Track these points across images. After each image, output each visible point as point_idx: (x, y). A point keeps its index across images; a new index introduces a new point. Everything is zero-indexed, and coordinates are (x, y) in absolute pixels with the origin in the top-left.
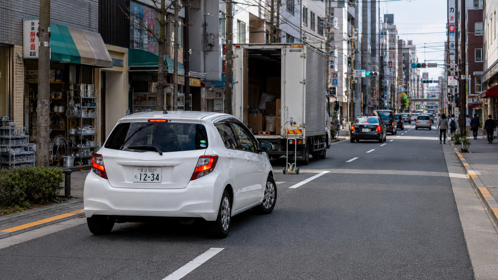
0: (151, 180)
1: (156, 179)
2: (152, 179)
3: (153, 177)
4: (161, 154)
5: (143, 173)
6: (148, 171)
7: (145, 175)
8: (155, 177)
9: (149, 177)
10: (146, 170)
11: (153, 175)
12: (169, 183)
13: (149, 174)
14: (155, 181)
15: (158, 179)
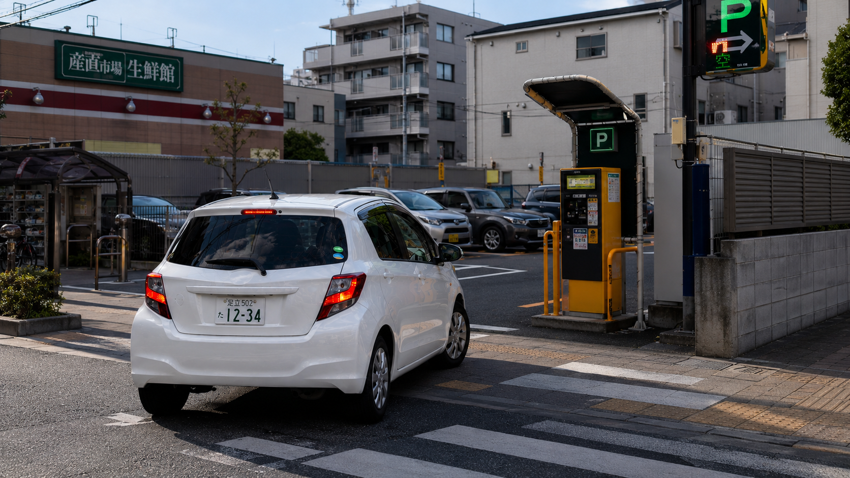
0: (247, 320)
1: (256, 319)
2: (249, 319)
3: (250, 315)
4: (264, 273)
5: (232, 309)
6: (241, 303)
7: (237, 311)
8: (254, 315)
9: (243, 315)
10: (237, 302)
11: (250, 312)
12: (278, 325)
13: (243, 310)
14: (254, 322)
15: (259, 319)
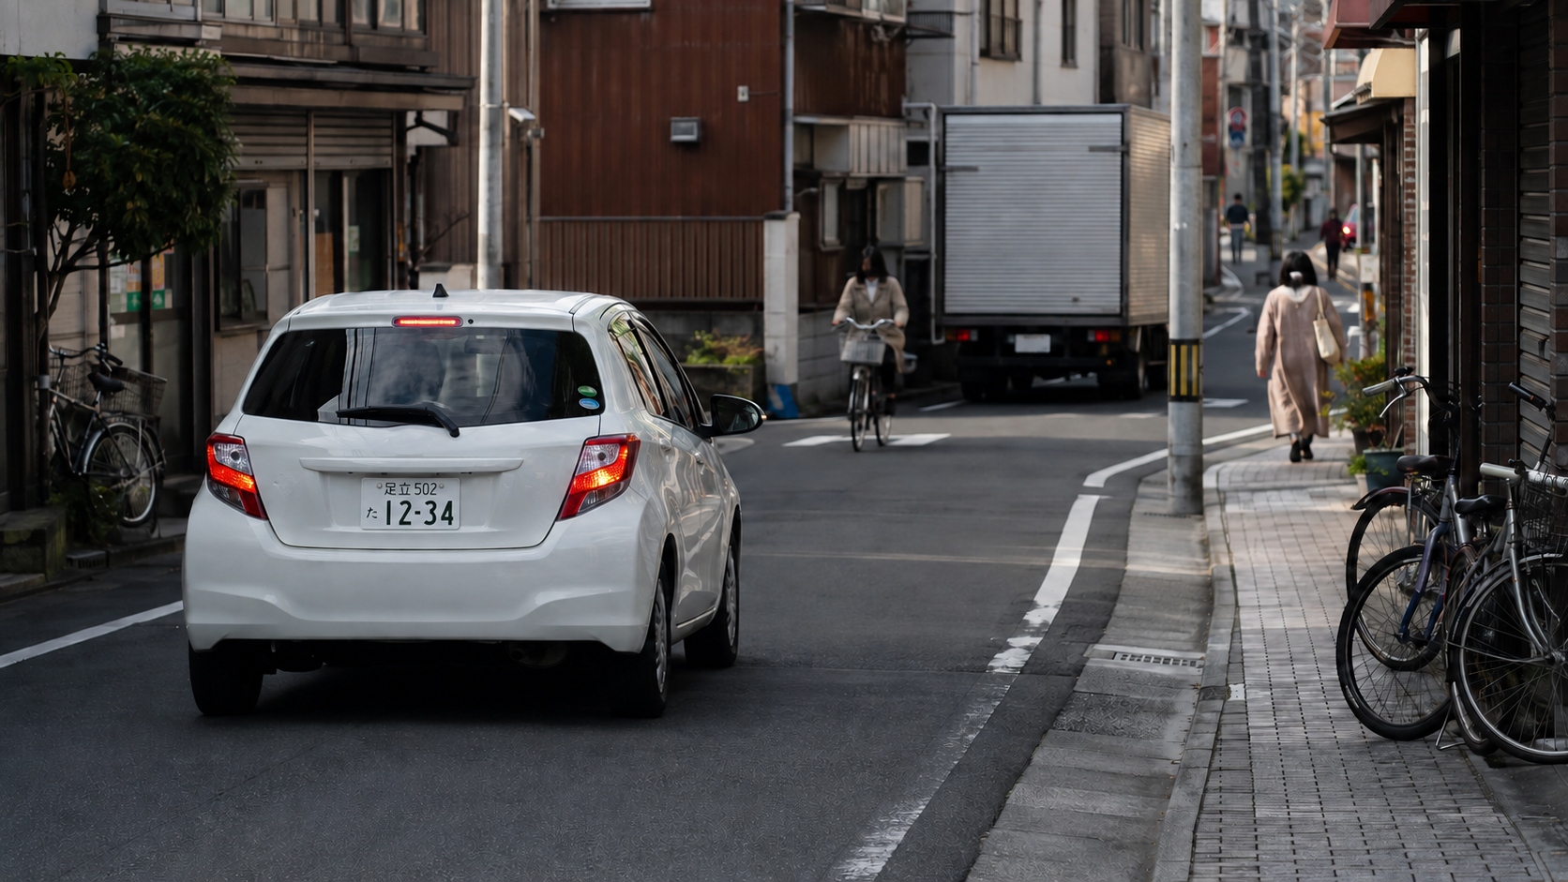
0: (427, 523)
1: (443, 518)
2: (430, 519)
3: (432, 512)
4: (455, 434)
5: (396, 500)
6: (413, 490)
7: (406, 506)
8: (439, 512)
9: (418, 513)
10: (405, 488)
11: (431, 506)
12: (484, 529)
13: (419, 502)
14: (440, 524)
15: (450, 519)
